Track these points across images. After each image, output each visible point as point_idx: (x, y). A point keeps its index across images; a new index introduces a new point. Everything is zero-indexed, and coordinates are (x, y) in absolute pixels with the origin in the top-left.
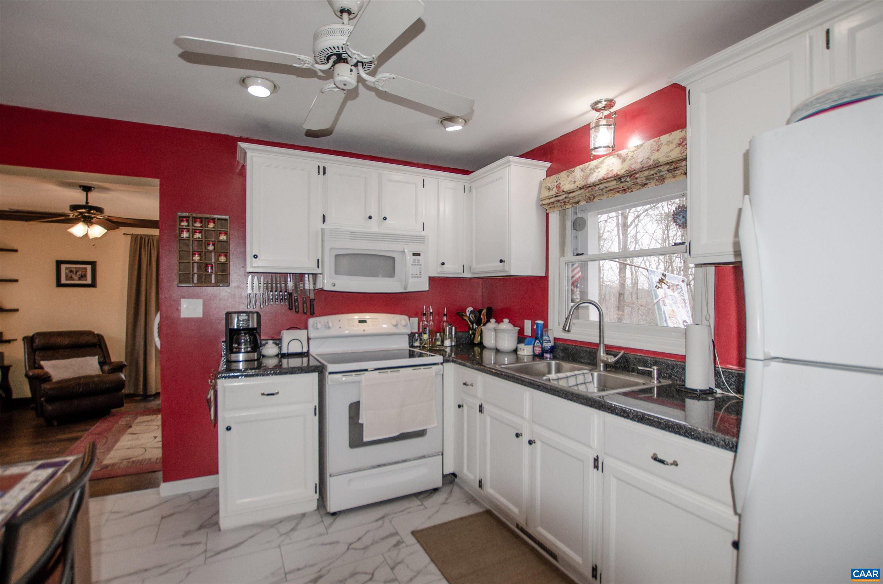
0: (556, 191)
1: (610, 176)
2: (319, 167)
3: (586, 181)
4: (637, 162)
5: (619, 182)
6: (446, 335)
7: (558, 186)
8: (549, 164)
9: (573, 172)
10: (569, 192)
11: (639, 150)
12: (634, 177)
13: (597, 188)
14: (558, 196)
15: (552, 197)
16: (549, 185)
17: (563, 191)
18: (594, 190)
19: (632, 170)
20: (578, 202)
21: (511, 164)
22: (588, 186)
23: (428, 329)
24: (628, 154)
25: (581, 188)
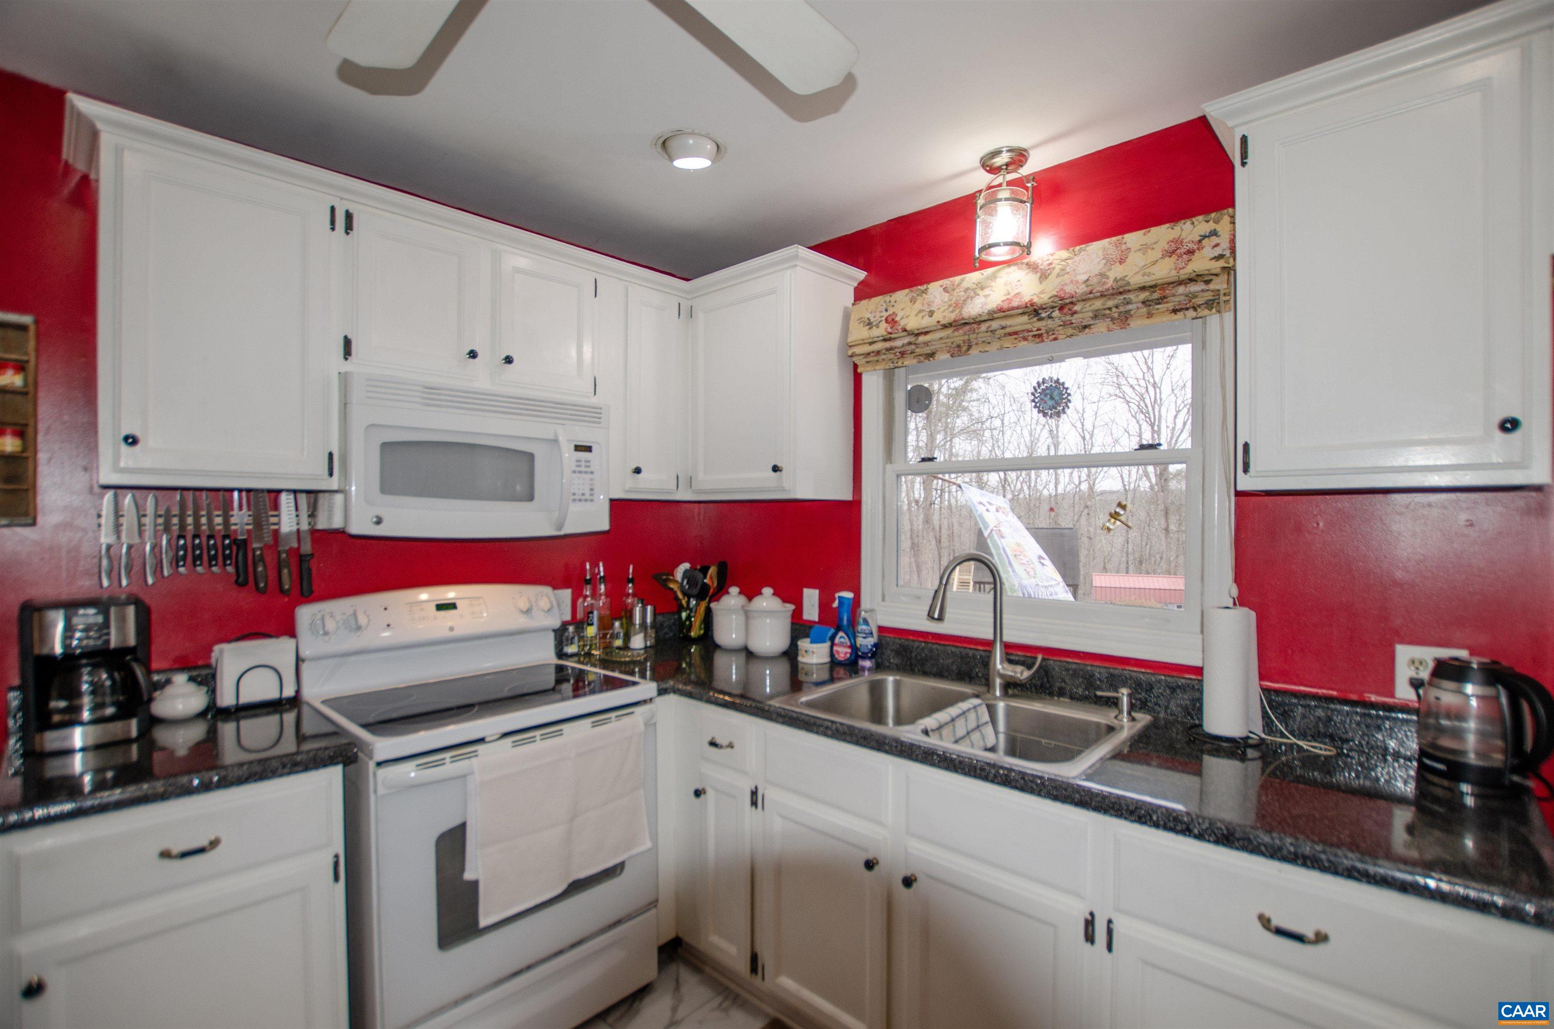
0: (886, 329)
1: (1015, 304)
2: (333, 209)
3: (958, 311)
4: (1077, 282)
5: (1035, 319)
6: (635, 625)
7: (890, 319)
8: (861, 275)
9: (925, 292)
10: (917, 332)
11: (1077, 258)
12: (1070, 310)
13: (984, 327)
14: (890, 339)
15: (875, 339)
16: (868, 315)
17: (905, 330)
18: (976, 330)
19: (1066, 297)
20: (931, 355)
21: (797, 263)
22: (963, 322)
23: (596, 613)
24: (1053, 265)
25: (945, 327)
